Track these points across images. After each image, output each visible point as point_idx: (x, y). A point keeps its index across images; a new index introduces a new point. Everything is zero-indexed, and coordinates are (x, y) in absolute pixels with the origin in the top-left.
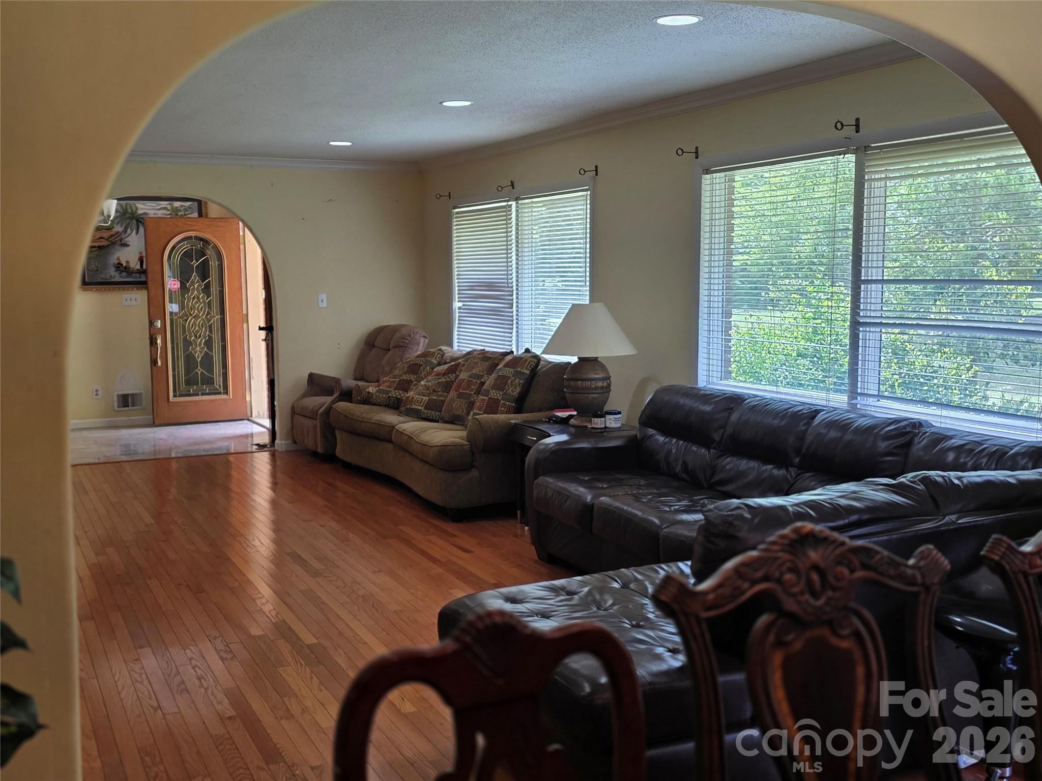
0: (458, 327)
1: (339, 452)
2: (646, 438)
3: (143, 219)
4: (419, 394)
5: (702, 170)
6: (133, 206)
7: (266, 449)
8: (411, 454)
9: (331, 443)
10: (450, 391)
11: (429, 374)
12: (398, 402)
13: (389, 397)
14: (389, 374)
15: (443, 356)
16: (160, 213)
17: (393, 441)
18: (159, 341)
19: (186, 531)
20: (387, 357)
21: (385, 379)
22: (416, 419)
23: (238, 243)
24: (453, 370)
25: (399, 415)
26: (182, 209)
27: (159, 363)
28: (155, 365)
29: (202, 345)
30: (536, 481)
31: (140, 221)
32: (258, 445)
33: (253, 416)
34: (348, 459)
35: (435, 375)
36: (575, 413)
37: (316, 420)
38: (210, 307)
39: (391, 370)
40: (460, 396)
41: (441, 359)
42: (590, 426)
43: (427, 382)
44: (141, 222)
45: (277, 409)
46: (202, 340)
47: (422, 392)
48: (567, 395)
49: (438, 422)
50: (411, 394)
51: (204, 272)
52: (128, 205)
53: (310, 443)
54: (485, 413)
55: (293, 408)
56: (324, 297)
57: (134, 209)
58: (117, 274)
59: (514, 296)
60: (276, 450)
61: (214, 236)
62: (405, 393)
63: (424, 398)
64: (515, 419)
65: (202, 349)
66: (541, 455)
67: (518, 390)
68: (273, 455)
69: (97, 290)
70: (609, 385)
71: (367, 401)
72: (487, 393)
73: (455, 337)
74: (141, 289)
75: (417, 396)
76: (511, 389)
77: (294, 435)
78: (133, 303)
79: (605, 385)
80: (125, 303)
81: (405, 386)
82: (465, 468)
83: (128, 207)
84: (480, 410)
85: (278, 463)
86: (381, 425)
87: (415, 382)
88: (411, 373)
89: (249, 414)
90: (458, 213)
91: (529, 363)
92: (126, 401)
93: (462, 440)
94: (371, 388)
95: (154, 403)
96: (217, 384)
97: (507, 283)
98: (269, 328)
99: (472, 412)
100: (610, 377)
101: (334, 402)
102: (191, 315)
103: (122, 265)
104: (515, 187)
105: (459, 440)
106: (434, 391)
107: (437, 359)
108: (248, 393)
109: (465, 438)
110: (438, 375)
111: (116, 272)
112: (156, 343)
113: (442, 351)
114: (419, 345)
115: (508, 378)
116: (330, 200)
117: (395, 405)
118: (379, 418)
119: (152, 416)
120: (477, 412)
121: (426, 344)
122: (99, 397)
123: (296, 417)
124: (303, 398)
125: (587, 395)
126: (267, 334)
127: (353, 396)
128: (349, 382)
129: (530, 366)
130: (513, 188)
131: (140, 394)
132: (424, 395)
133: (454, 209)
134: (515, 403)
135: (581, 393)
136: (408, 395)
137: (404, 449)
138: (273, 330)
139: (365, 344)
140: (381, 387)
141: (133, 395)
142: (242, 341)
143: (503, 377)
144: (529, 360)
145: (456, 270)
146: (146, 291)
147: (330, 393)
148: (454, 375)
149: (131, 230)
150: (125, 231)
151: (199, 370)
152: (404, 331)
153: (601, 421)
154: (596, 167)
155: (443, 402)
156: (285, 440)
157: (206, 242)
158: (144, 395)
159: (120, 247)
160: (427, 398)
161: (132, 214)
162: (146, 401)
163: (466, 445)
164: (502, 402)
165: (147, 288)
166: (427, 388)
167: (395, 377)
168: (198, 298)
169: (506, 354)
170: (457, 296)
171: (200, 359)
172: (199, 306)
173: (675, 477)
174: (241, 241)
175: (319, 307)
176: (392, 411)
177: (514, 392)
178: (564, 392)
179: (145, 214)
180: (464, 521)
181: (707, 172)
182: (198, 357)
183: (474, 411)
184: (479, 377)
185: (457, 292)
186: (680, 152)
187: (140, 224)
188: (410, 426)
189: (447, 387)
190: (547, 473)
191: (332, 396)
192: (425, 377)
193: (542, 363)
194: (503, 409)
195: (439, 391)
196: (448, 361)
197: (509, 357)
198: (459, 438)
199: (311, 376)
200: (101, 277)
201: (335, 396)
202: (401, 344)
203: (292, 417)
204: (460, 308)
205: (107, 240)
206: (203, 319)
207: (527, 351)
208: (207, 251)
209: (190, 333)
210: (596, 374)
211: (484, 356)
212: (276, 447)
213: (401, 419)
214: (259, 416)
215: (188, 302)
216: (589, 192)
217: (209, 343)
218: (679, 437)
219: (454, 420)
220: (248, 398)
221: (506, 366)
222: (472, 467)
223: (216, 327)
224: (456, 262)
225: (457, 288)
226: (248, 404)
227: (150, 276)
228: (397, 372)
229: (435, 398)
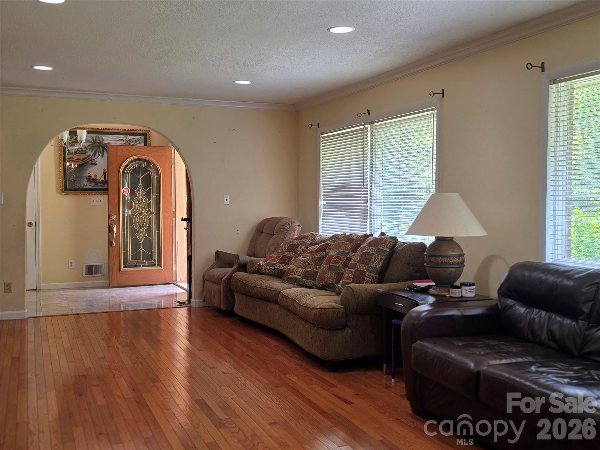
0: (323, 219)
1: (237, 310)
2: (507, 307)
3: (106, 146)
4: (298, 267)
5: (549, 81)
6: (100, 138)
7: (184, 306)
8: (294, 313)
9: (231, 302)
10: (321, 264)
11: (305, 252)
12: (281, 272)
13: (275, 268)
14: (274, 252)
15: (314, 239)
16: (119, 143)
17: (279, 303)
18: (114, 229)
19: (116, 375)
20: (272, 240)
21: (271, 256)
22: (295, 286)
23: (170, 164)
24: (323, 248)
25: (283, 282)
26: (133, 140)
27: (114, 244)
28: (111, 246)
29: (144, 233)
30: (414, 345)
31: (103, 148)
32: (179, 302)
33: (177, 281)
34: (244, 315)
35: (309, 253)
36: (433, 284)
37: (221, 285)
38: (150, 207)
39: (275, 249)
40: (331, 268)
41: (313, 241)
42: (448, 296)
43: (303, 257)
44: (106, 149)
45: (193, 276)
46: (144, 229)
47: (300, 265)
48: (427, 268)
49: (312, 288)
50: (291, 266)
51: (147, 183)
52: (97, 137)
53: (215, 302)
54: (353, 282)
55: (204, 276)
56: (228, 197)
57: (101, 140)
58: (88, 184)
59: (369, 195)
60: (191, 306)
61: (154, 159)
62: (287, 266)
63: (302, 270)
64: (382, 288)
65: (144, 235)
66: (416, 322)
67: (381, 264)
68: (189, 310)
69: (74, 194)
70: (463, 261)
71: (258, 271)
72: (354, 266)
73: (321, 226)
74: (104, 194)
75: (297, 268)
76: (374, 263)
77: (204, 296)
78: (99, 203)
79: (461, 261)
80: (92, 203)
81: (286, 260)
82: (341, 328)
83: (97, 138)
84: (348, 279)
85: (193, 316)
86: (269, 290)
87: (294, 258)
88: (291, 251)
89: (174, 280)
90: (324, 137)
91: (389, 242)
92: (91, 270)
93: (337, 303)
94: (261, 262)
95: (110, 273)
96: (153, 259)
97: (363, 185)
98: (189, 220)
99: (341, 281)
100: (464, 254)
101: (234, 272)
102: (137, 212)
103: (92, 177)
104: (370, 114)
105: (333, 304)
106: (309, 264)
107: (310, 240)
108: (174, 265)
109: (339, 302)
110: (311, 252)
111: (88, 182)
112: (113, 231)
113: (314, 235)
114: (295, 231)
115: (373, 254)
116: (234, 130)
117: (279, 275)
118: (267, 285)
119: (108, 281)
120: (346, 281)
121: (300, 230)
122: (73, 267)
123: (206, 283)
124: (211, 269)
125: (445, 269)
126: (188, 223)
127: (248, 267)
128: (244, 258)
129: (390, 246)
130: (369, 115)
131: (101, 265)
132: (301, 268)
133: (322, 135)
134: (378, 275)
135: (440, 268)
136: (289, 267)
137: (288, 310)
138: (192, 221)
139: (256, 231)
140: (268, 261)
141: (96, 266)
142: (172, 229)
143: (368, 253)
144: (389, 241)
145: (322, 178)
146: (107, 195)
147: (230, 265)
148: (324, 252)
149: (98, 154)
150: (95, 155)
151: (141, 249)
152: (284, 221)
153: (459, 292)
154: (443, 90)
155: (317, 272)
156: (198, 299)
157: (149, 162)
158: (103, 266)
159: (90, 166)
160: (304, 270)
161: (100, 143)
162: (105, 270)
163: (341, 308)
164: (367, 273)
165: (108, 194)
166: (304, 262)
167: (279, 254)
168: (142, 200)
169: (366, 236)
170: (322, 197)
171: (142, 242)
172: (143, 205)
173: (541, 344)
174: (173, 162)
175: (224, 204)
176: (276, 279)
177: (377, 266)
178: (425, 266)
179: (109, 143)
180: (339, 371)
181: (554, 81)
182: (141, 241)
183: (344, 280)
184: (346, 254)
185: (322, 194)
186: (529, 66)
187: (105, 151)
188: (292, 291)
189: (319, 262)
190: (422, 338)
191: (232, 268)
192: (302, 254)
193: (398, 243)
194: (368, 279)
195: (312, 265)
196: (318, 242)
197: (370, 239)
198: (334, 302)
199: (217, 253)
200: (76, 186)
201: (234, 267)
202: (282, 230)
203: (203, 283)
204: (324, 205)
205: (82, 160)
206: (145, 215)
207: (383, 234)
208: (150, 169)
209: (136, 224)
210: (454, 252)
211: (349, 239)
212: (192, 305)
213: (285, 285)
214: (181, 281)
215: (135, 203)
216: (436, 111)
217: (149, 231)
218: (541, 307)
219: (326, 287)
220: (174, 269)
221: (370, 245)
222: (346, 326)
223: (154, 220)
224: (322, 172)
225: (322, 191)
226: (174, 272)
227: (109, 185)
228: (280, 250)
229: (310, 269)
